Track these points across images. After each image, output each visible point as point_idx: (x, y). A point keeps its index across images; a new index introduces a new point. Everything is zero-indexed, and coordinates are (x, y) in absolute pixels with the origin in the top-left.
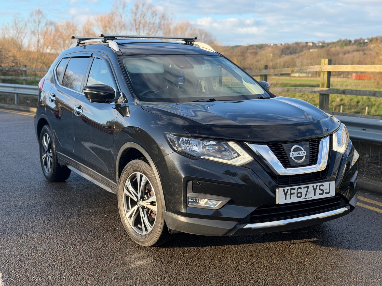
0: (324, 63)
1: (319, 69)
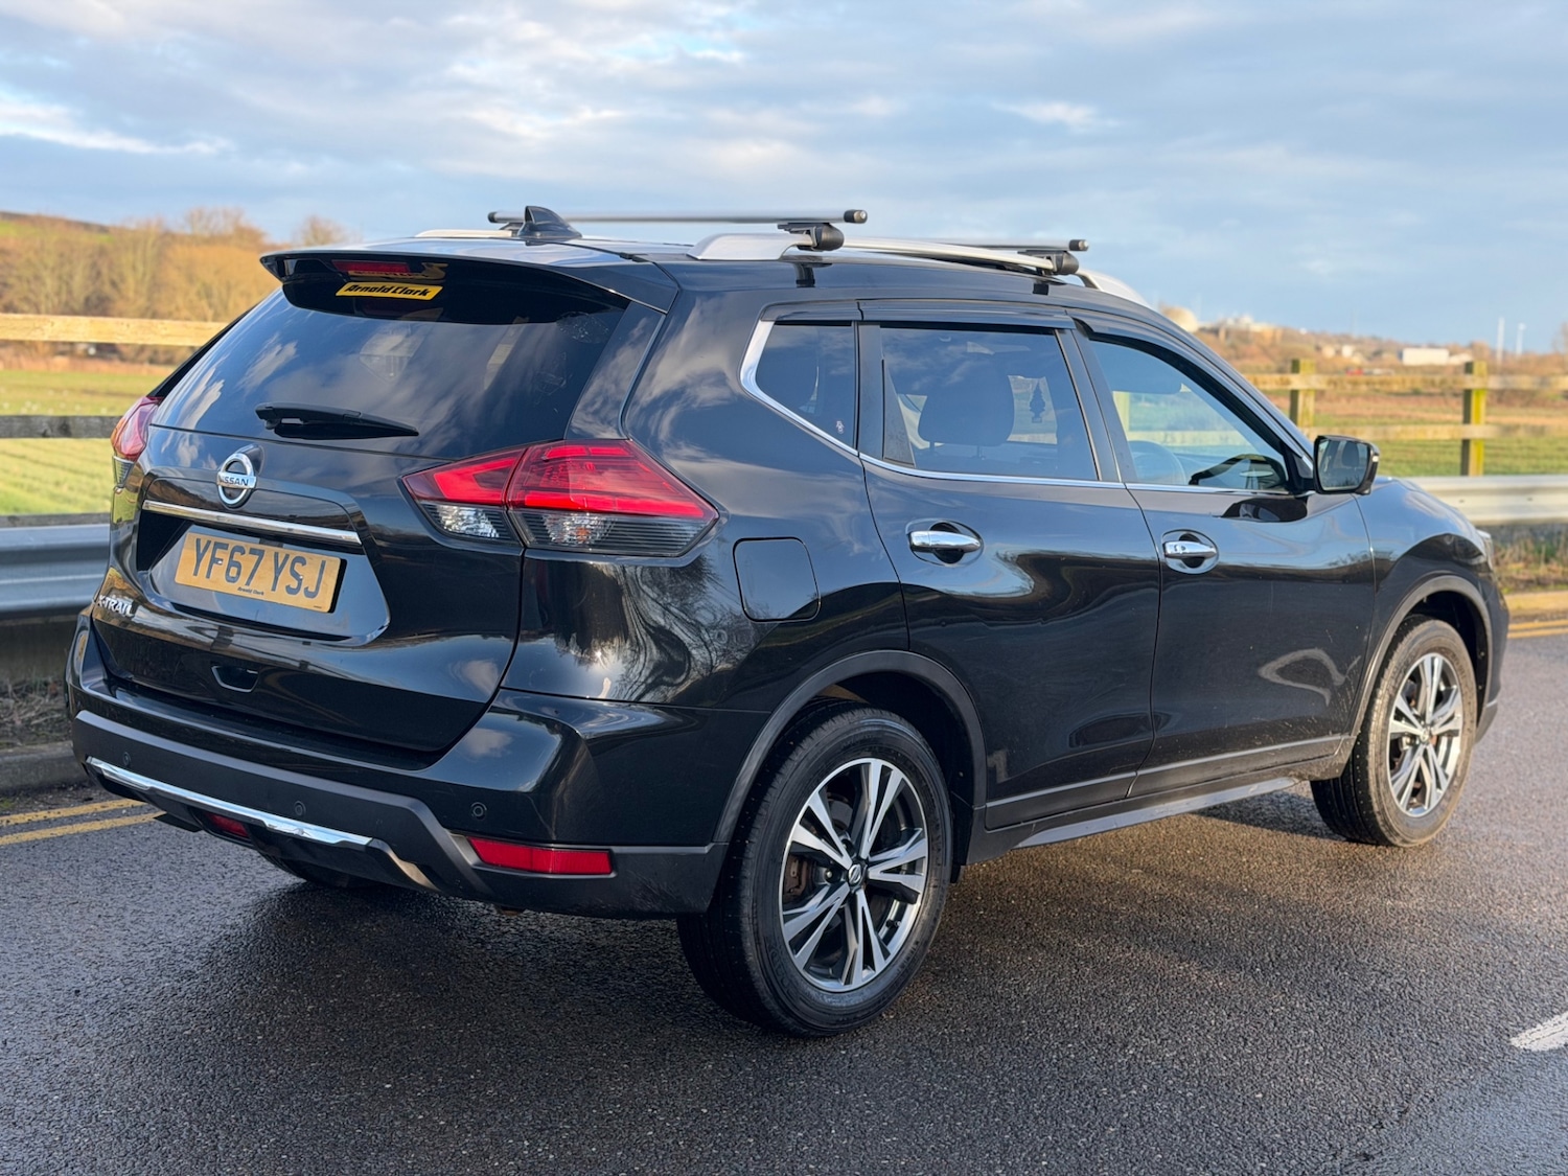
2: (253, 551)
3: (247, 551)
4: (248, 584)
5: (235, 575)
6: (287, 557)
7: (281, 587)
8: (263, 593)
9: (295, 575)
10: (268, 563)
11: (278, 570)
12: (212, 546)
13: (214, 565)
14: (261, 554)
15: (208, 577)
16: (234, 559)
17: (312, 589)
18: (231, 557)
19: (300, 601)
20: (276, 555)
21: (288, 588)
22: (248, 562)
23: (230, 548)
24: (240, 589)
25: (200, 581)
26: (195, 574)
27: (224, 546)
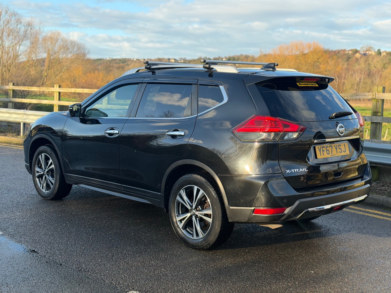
0: (378, 90)
1: (372, 96)
2: (330, 146)
3: (329, 147)
4: (332, 154)
5: (328, 153)
6: (337, 145)
7: (338, 152)
8: (335, 155)
9: (340, 149)
10: (334, 148)
11: (336, 149)
12: (321, 148)
13: (324, 152)
14: (332, 146)
15: (323, 155)
16: (327, 149)
17: (344, 151)
18: (326, 149)
19: (343, 154)
20: (335, 145)
21: (340, 152)
22: (330, 149)
23: (325, 147)
24: (331, 155)
25: (322, 157)
26: (321, 155)
27: (324, 147)
